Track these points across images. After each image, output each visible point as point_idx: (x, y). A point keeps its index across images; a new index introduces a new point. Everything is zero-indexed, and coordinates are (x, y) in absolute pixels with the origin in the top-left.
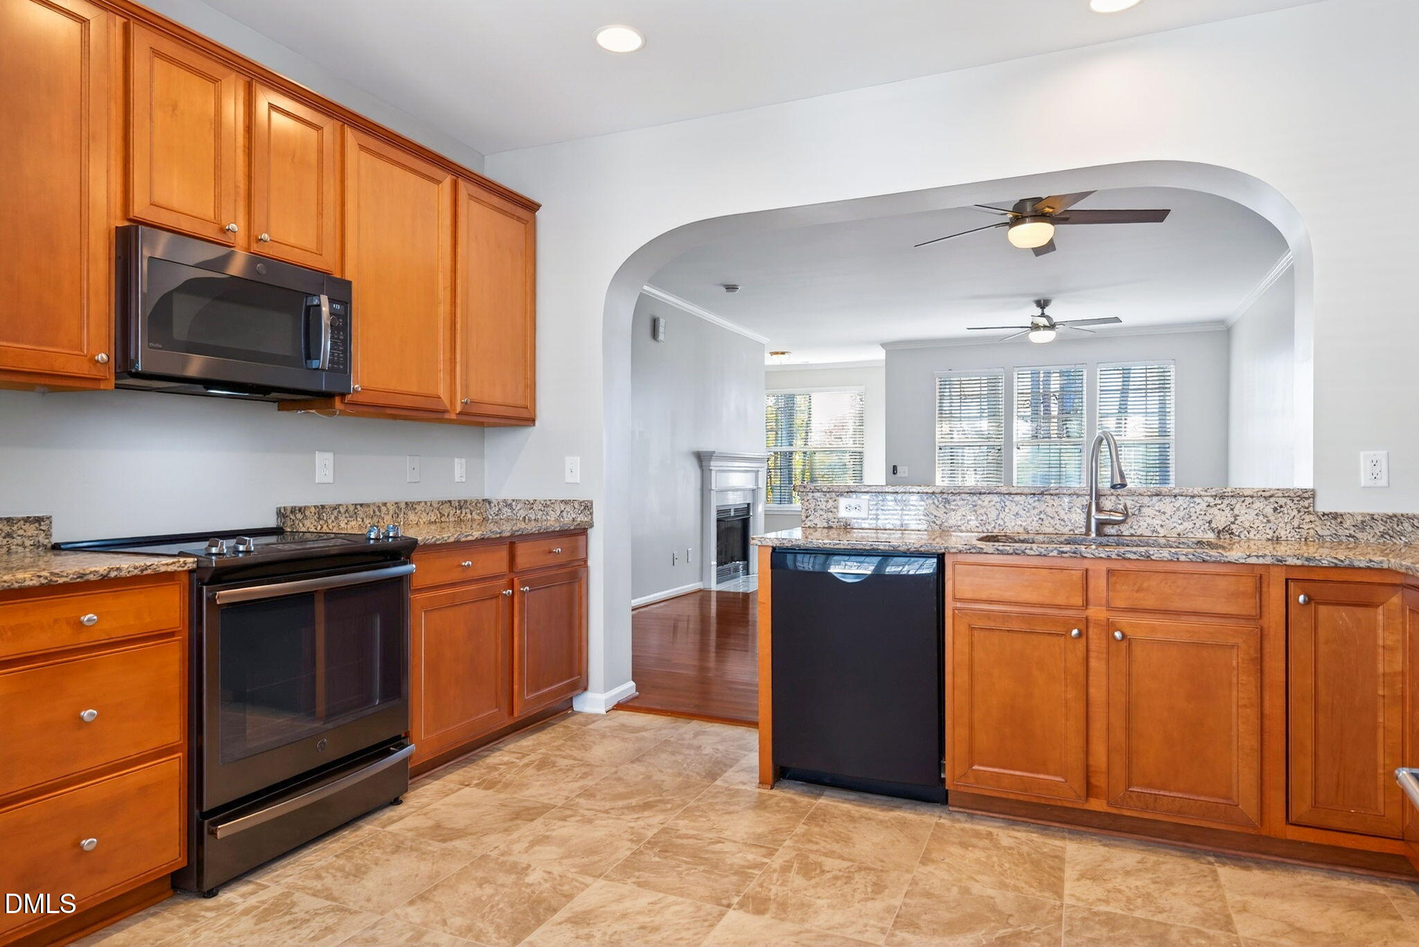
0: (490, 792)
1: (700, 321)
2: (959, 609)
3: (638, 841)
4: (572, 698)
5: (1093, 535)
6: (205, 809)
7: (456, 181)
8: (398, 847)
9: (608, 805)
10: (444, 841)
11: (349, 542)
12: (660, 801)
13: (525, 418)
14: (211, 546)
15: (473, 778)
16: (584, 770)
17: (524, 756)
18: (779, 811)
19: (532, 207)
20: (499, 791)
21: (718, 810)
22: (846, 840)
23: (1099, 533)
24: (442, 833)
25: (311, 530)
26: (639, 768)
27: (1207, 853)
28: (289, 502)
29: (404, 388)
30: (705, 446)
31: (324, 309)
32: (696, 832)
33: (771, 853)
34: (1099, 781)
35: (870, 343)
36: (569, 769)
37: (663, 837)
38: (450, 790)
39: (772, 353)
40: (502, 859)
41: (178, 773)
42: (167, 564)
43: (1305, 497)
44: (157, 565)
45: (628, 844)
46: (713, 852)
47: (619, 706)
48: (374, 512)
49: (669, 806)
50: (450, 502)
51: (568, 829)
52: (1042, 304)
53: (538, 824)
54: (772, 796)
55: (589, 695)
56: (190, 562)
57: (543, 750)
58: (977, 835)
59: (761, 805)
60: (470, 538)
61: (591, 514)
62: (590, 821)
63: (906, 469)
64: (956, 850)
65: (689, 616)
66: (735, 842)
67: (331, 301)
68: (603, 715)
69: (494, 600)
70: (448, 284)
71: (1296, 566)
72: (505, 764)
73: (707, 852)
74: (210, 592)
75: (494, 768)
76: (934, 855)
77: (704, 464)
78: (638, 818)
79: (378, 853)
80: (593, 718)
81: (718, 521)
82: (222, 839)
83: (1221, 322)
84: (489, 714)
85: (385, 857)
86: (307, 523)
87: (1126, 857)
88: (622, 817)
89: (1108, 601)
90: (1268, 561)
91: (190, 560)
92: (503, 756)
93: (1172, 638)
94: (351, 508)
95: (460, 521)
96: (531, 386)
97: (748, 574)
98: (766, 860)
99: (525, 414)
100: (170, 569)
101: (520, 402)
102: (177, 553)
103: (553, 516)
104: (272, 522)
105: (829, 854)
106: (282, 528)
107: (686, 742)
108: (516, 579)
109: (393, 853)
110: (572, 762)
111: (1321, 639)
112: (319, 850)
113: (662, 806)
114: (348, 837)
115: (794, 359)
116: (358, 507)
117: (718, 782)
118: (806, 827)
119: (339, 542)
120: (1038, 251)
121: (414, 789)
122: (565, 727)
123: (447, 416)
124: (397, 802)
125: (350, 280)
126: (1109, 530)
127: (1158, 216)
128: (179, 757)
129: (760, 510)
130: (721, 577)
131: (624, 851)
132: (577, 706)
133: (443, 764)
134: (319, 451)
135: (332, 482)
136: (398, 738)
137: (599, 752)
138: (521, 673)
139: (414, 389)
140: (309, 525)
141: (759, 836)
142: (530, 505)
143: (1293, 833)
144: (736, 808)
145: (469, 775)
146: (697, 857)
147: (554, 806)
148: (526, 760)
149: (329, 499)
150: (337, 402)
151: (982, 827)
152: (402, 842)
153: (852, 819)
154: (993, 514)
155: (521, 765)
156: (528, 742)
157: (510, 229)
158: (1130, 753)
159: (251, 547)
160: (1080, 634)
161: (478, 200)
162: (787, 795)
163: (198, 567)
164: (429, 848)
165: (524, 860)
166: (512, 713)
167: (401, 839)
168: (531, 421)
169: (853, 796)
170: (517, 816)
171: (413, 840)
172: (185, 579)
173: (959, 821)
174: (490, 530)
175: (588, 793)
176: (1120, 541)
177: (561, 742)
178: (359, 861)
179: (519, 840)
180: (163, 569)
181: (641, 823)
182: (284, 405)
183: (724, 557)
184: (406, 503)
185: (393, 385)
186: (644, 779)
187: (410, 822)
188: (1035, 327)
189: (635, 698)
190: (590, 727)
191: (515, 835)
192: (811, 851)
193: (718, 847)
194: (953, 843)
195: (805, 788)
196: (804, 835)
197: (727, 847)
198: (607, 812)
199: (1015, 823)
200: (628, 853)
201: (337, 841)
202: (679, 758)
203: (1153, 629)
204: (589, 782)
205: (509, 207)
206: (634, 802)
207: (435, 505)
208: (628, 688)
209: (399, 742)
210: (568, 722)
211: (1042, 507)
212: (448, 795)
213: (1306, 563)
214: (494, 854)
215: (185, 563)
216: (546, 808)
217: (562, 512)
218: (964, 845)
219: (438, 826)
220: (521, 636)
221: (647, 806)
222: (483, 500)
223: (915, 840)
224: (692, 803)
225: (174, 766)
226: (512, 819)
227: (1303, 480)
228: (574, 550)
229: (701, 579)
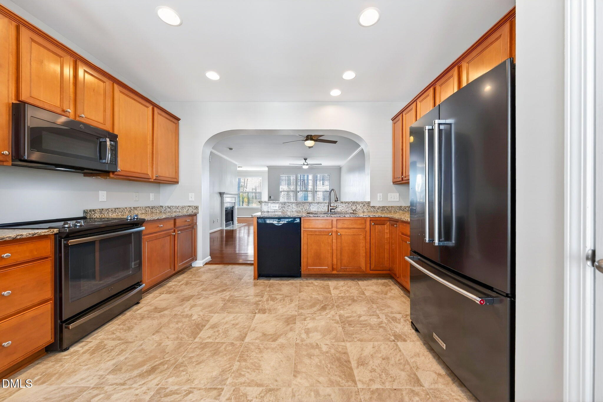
0: (171, 295)
1: (221, 158)
2: (304, 230)
3: (224, 301)
4: (191, 264)
5: (329, 212)
6: (63, 319)
7: (153, 108)
8: (143, 317)
9: (212, 292)
10: (159, 312)
11: (120, 221)
12: (227, 288)
13: (175, 182)
14: (64, 224)
15: (164, 291)
16: (202, 283)
17: (180, 282)
18: (261, 286)
19: (178, 119)
20: (175, 294)
21: (244, 288)
22: (280, 290)
23: (331, 212)
24: (157, 310)
25: (98, 217)
26: (218, 280)
27: (355, 279)
28: (89, 207)
29: (136, 171)
30: (222, 191)
31: (108, 143)
32: (240, 295)
33: (262, 297)
34: (335, 267)
35: (264, 166)
36: (196, 284)
37: (231, 298)
38: (157, 296)
39: (238, 167)
40: (182, 314)
41: (50, 309)
42: (45, 232)
43: (369, 203)
44: (40, 232)
45: (221, 302)
46: (247, 300)
47: (206, 264)
48: (122, 211)
49: (230, 289)
50: (149, 207)
51: (201, 301)
52: (305, 159)
53: (191, 302)
54: (258, 282)
55: (197, 261)
56: (56, 231)
57: (186, 279)
58: (310, 283)
59: (255, 285)
60: (162, 218)
61: (198, 210)
62: (207, 298)
63: (273, 197)
64: (306, 288)
65: (218, 237)
66: (252, 296)
67: (110, 141)
68: (203, 267)
69: (169, 237)
70: (151, 139)
71: (372, 217)
72: (173, 285)
73: (245, 300)
74: (65, 241)
75: (170, 287)
76: (302, 290)
77: (222, 195)
78: (222, 294)
79: (135, 321)
80: (200, 267)
81: (225, 211)
82: (71, 329)
83: (339, 166)
84: (168, 271)
85: (138, 322)
86: (96, 215)
87: (341, 283)
88: (217, 295)
89: (337, 226)
90: (367, 216)
91: (56, 230)
92: (171, 283)
93: (349, 234)
94: (114, 210)
95: (152, 213)
96: (177, 172)
97: (233, 224)
98: (262, 299)
99: (175, 180)
100: (46, 234)
101: (174, 177)
102: (48, 227)
103: (185, 211)
104: (81, 215)
105: (277, 294)
106: (86, 217)
107: (230, 271)
108: (176, 230)
109: (141, 320)
110: (196, 282)
111: (376, 232)
112: (111, 324)
113: (228, 290)
114: (122, 318)
115: (244, 169)
116: (116, 209)
117: (242, 281)
118: (269, 288)
119: (117, 221)
120: (310, 147)
121: (144, 298)
122: (190, 272)
123: (150, 180)
124: (138, 303)
125: (117, 134)
126: (332, 211)
127: (335, 142)
128: (51, 303)
129: (236, 207)
130: (226, 226)
131: (221, 304)
132: (193, 265)
133: (152, 288)
134: (100, 190)
135: (106, 201)
136: (138, 283)
137: (204, 277)
138: (177, 258)
139: (139, 171)
140: (97, 215)
141: (258, 293)
142: (177, 207)
143: (371, 272)
144: (249, 287)
145: (162, 290)
146: (243, 302)
147: (195, 295)
148: (181, 283)
149: (105, 207)
150: (111, 175)
151: (310, 281)
152: (144, 316)
153: (280, 285)
154: (308, 208)
155: (180, 285)
156: (180, 277)
157: (170, 125)
158: (341, 260)
159: (82, 224)
160: (331, 235)
161: (161, 115)
162: (263, 282)
163: (59, 232)
164: (155, 316)
165: (190, 313)
166: (174, 270)
167: (143, 315)
168: (177, 182)
169: (278, 279)
170: (183, 300)
171: (147, 315)
172: (53, 237)
173: (305, 281)
174: (168, 215)
175: (204, 290)
176: (335, 213)
177: (191, 276)
178: (129, 325)
179: (186, 307)
180: (43, 234)
181: (224, 295)
182: (86, 175)
183: (227, 220)
184: (134, 208)
185: (133, 170)
186: (220, 283)
187: (145, 309)
188: (304, 164)
189: (211, 261)
190: (199, 270)
191: (184, 306)
192: (272, 294)
193: (247, 298)
194: (305, 286)
195: (265, 279)
196: (269, 291)
197: (250, 297)
198: (212, 294)
199: (316, 279)
200: (223, 304)
201: (118, 320)
202: (229, 276)
203: (346, 232)
204: (204, 287)
205: (171, 119)
206: (220, 290)
207: (144, 208)
208: (209, 258)
209: (139, 284)
210: (192, 270)
211: (318, 206)
212: (157, 298)
213: (373, 216)
214: (179, 313)
215: (53, 231)
216: (192, 296)
217: (188, 209)
218: (308, 286)
219: (156, 308)
220: (177, 246)
221: (224, 290)
222: (160, 206)
223: (296, 287)
224: (237, 287)
225: (49, 307)
226: (182, 302)
227: (368, 199)
228: (193, 220)
229: (221, 227)
